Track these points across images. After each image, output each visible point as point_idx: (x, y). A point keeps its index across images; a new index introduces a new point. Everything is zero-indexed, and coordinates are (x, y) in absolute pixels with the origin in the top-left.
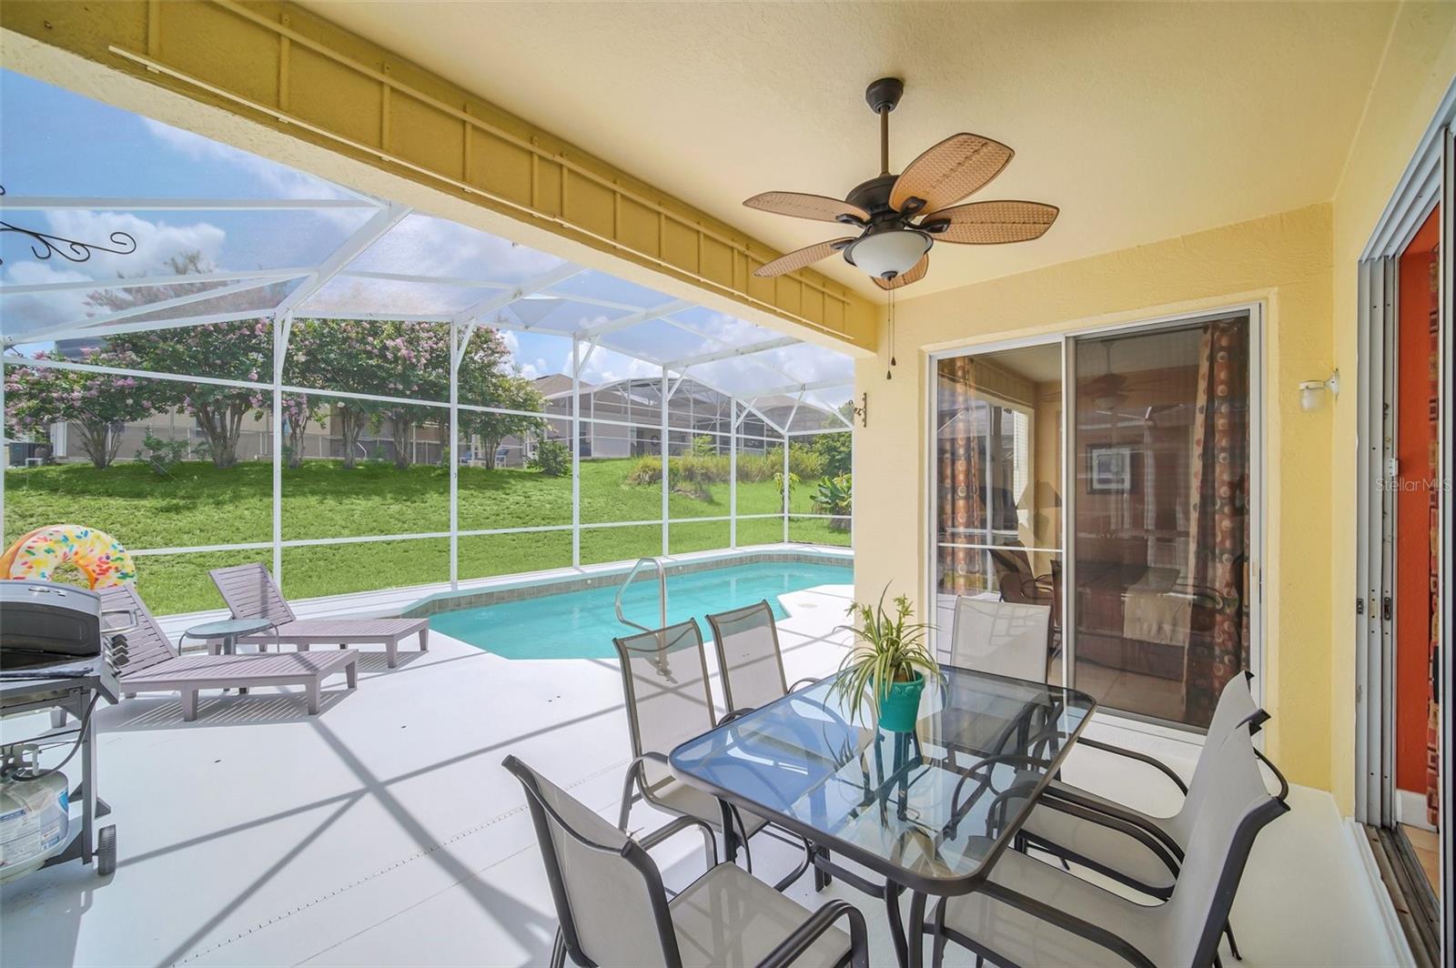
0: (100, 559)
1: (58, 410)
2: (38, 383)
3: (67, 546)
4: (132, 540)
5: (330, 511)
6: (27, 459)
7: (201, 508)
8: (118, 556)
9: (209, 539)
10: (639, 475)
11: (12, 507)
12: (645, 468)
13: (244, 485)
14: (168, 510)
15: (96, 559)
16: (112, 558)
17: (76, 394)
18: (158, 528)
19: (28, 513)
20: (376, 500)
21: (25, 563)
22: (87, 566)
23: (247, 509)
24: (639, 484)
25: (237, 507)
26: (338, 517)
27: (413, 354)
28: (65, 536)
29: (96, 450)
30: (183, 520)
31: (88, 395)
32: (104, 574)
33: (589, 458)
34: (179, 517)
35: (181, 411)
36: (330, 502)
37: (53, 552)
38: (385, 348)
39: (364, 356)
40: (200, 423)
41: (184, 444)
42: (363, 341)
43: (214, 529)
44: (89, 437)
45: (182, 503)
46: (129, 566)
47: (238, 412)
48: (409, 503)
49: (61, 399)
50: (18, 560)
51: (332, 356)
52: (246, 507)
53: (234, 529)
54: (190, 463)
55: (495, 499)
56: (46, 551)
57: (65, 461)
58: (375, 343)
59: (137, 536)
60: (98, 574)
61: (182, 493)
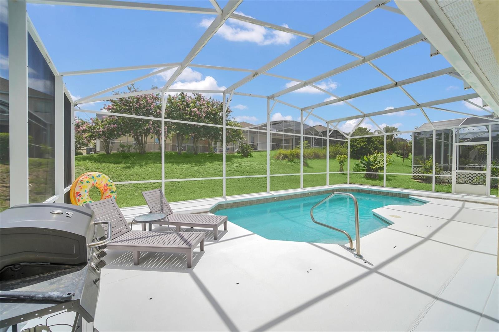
0: (105, 185)
1: (96, 136)
2: (91, 127)
3: (94, 180)
4: (116, 178)
5: (176, 168)
6: (90, 153)
7: (136, 167)
8: (110, 184)
9: (139, 178)
10: (278, 157)
11: (84, 166)
12: (280, 154)
13: (148, 160)
14: (126, 168)
15: (103, 185)
16: (108, 185)
17: (100, 130)
18: (124, 174)
19: (87, 168)
20: (189, 165)
21: (80, 187)
22: (100, 188)
23: (151, 167)
24: (278, 160)
25: (147, 167)
26: (178, 171)
27: (200, 113)
28: (93, 176)
29: (107, 148)
30: (131, 171)
31: (104, 130)
32: (106, 191)
33: (257, 151)
34: (130, 170)
35: (130, 136)
36: (175, 166)
37: (89, 182)
38: (191, 111)
39: (185, 114)
40: (135, 139)
41: (131, 146)
42: (184, 109)
43: (140, 174)
44: (105, 144)
45: (130, 165)
46: (114, 189)
47: (146, 135)
48: (200, 166)
49: (97, 132)
50: (78, 185)
51: (175, 115)
52: (150, 167)
53: (146, 174)
54: (132, 153)
55: (229, 165)
56: (87, 182)
57: (99, 152)
58: (188, 110)
59: (118, 176)
60: (104, 191)
61: (130, 162)
